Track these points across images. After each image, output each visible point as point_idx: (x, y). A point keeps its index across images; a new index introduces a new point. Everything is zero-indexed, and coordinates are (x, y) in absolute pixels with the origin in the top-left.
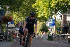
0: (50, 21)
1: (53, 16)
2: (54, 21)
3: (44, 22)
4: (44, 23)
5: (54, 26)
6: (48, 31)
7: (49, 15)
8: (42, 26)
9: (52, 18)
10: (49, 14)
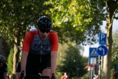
0: (93, 40)
1: (101, 24)
2: (104, 39)
3: (74, 44)
4: (71, 47)
5: (105, 57)
6: (86, 72)
7: (87, 20)
8: (65, 55)
9: (97, 31)
10: (88, 18)
